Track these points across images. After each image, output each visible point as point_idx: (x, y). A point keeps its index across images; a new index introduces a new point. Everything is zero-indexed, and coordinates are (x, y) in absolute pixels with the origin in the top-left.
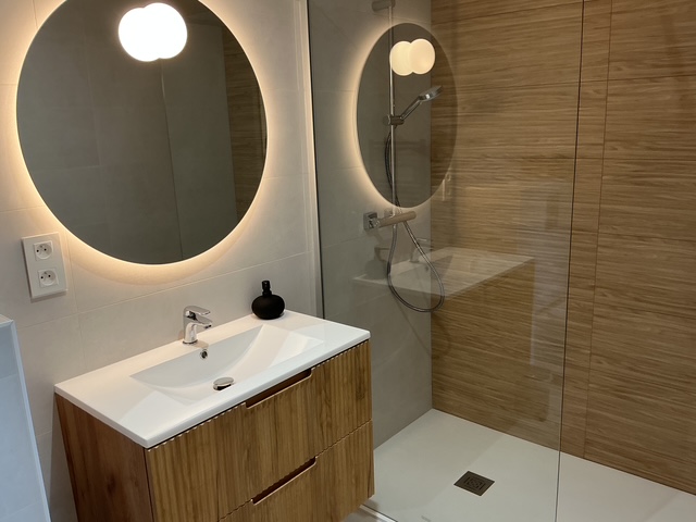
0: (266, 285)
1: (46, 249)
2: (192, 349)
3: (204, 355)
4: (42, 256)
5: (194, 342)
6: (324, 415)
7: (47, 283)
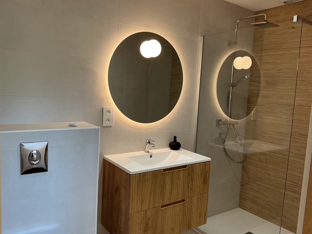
0: (175, 138)
1: (109, 112)
2: (147, 153)
3: (151, 156)
4: (108, 114)
5: (148, 152)
6: (190, 185)
7: (108, 122)
